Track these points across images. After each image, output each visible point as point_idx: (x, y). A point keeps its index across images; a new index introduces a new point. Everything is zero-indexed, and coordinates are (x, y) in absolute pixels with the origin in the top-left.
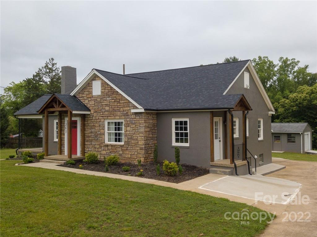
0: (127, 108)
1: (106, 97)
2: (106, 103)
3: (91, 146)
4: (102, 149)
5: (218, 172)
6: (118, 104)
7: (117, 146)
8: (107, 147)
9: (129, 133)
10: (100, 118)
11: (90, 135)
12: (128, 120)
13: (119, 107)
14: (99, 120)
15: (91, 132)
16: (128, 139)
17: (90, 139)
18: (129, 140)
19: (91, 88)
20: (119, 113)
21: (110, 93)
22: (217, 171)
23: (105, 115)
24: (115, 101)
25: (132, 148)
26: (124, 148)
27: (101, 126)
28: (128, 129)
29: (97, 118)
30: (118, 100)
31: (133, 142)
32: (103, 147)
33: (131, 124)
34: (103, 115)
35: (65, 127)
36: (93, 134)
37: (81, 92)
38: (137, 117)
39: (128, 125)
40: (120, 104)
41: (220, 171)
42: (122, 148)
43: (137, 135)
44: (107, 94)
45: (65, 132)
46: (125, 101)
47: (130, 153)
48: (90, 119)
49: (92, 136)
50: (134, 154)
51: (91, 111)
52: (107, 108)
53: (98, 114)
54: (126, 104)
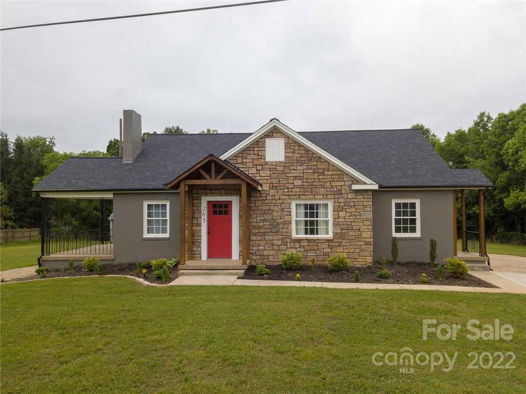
0: (339, 182)
1: (296, 164)
2: (295, 175)
3: (263, 243)
4: (289, 246)
5: (475, 269)
6: (321, 177)
7: (318, 241)
8: (299, 242)
9: (343, 220)
10: (282, 197)
11: (261, 224)
12: (341, 200)
13: (323, 180)
14: (282, 201)
15: (264, 221)
16: (341, 230)
17: (262, 230)
18: (343, 231)
19: (263, 149)
20: (322, 191)
21: (303, 159)
22: (474, 267)
23: (294, 193)
24: (314, 172)
25: (349, 244)
26: (334, 244)
27: (285, 210)
28: (342, 214)
29: (277, 197)
30: (322, 171)
31: (351, 233)
32: (289, 243)
33: (346, 207)
34: (290, 194)
35: (202, 212)
36: (269, 223)
37: (241, 155)
38: (358, 197)
39: (341, 208)
40: (325, 177)
41: (479, 267)
42: (330, 244)
43: (359, 224)
44: (297, 160)
45: (203, 221)
46: (334, 172)
47: (346, 251)
48: (261, 198)
49: (266, 227)
50: (354, 252)
51: (264, 186)
52: (298, 183)
53: (277, 192)
54: (338, 177)
